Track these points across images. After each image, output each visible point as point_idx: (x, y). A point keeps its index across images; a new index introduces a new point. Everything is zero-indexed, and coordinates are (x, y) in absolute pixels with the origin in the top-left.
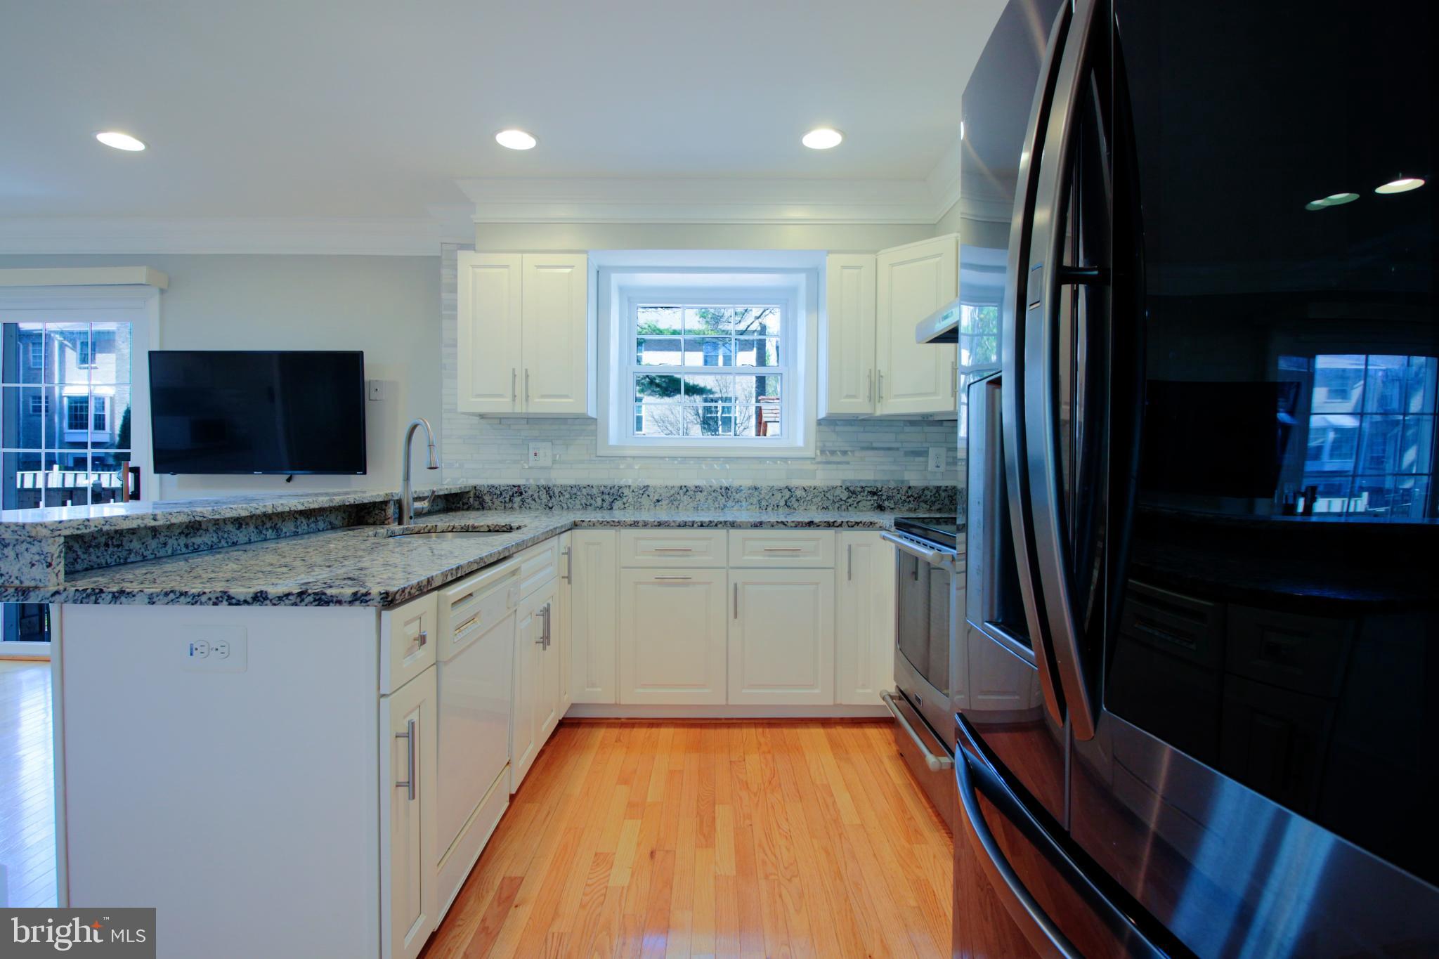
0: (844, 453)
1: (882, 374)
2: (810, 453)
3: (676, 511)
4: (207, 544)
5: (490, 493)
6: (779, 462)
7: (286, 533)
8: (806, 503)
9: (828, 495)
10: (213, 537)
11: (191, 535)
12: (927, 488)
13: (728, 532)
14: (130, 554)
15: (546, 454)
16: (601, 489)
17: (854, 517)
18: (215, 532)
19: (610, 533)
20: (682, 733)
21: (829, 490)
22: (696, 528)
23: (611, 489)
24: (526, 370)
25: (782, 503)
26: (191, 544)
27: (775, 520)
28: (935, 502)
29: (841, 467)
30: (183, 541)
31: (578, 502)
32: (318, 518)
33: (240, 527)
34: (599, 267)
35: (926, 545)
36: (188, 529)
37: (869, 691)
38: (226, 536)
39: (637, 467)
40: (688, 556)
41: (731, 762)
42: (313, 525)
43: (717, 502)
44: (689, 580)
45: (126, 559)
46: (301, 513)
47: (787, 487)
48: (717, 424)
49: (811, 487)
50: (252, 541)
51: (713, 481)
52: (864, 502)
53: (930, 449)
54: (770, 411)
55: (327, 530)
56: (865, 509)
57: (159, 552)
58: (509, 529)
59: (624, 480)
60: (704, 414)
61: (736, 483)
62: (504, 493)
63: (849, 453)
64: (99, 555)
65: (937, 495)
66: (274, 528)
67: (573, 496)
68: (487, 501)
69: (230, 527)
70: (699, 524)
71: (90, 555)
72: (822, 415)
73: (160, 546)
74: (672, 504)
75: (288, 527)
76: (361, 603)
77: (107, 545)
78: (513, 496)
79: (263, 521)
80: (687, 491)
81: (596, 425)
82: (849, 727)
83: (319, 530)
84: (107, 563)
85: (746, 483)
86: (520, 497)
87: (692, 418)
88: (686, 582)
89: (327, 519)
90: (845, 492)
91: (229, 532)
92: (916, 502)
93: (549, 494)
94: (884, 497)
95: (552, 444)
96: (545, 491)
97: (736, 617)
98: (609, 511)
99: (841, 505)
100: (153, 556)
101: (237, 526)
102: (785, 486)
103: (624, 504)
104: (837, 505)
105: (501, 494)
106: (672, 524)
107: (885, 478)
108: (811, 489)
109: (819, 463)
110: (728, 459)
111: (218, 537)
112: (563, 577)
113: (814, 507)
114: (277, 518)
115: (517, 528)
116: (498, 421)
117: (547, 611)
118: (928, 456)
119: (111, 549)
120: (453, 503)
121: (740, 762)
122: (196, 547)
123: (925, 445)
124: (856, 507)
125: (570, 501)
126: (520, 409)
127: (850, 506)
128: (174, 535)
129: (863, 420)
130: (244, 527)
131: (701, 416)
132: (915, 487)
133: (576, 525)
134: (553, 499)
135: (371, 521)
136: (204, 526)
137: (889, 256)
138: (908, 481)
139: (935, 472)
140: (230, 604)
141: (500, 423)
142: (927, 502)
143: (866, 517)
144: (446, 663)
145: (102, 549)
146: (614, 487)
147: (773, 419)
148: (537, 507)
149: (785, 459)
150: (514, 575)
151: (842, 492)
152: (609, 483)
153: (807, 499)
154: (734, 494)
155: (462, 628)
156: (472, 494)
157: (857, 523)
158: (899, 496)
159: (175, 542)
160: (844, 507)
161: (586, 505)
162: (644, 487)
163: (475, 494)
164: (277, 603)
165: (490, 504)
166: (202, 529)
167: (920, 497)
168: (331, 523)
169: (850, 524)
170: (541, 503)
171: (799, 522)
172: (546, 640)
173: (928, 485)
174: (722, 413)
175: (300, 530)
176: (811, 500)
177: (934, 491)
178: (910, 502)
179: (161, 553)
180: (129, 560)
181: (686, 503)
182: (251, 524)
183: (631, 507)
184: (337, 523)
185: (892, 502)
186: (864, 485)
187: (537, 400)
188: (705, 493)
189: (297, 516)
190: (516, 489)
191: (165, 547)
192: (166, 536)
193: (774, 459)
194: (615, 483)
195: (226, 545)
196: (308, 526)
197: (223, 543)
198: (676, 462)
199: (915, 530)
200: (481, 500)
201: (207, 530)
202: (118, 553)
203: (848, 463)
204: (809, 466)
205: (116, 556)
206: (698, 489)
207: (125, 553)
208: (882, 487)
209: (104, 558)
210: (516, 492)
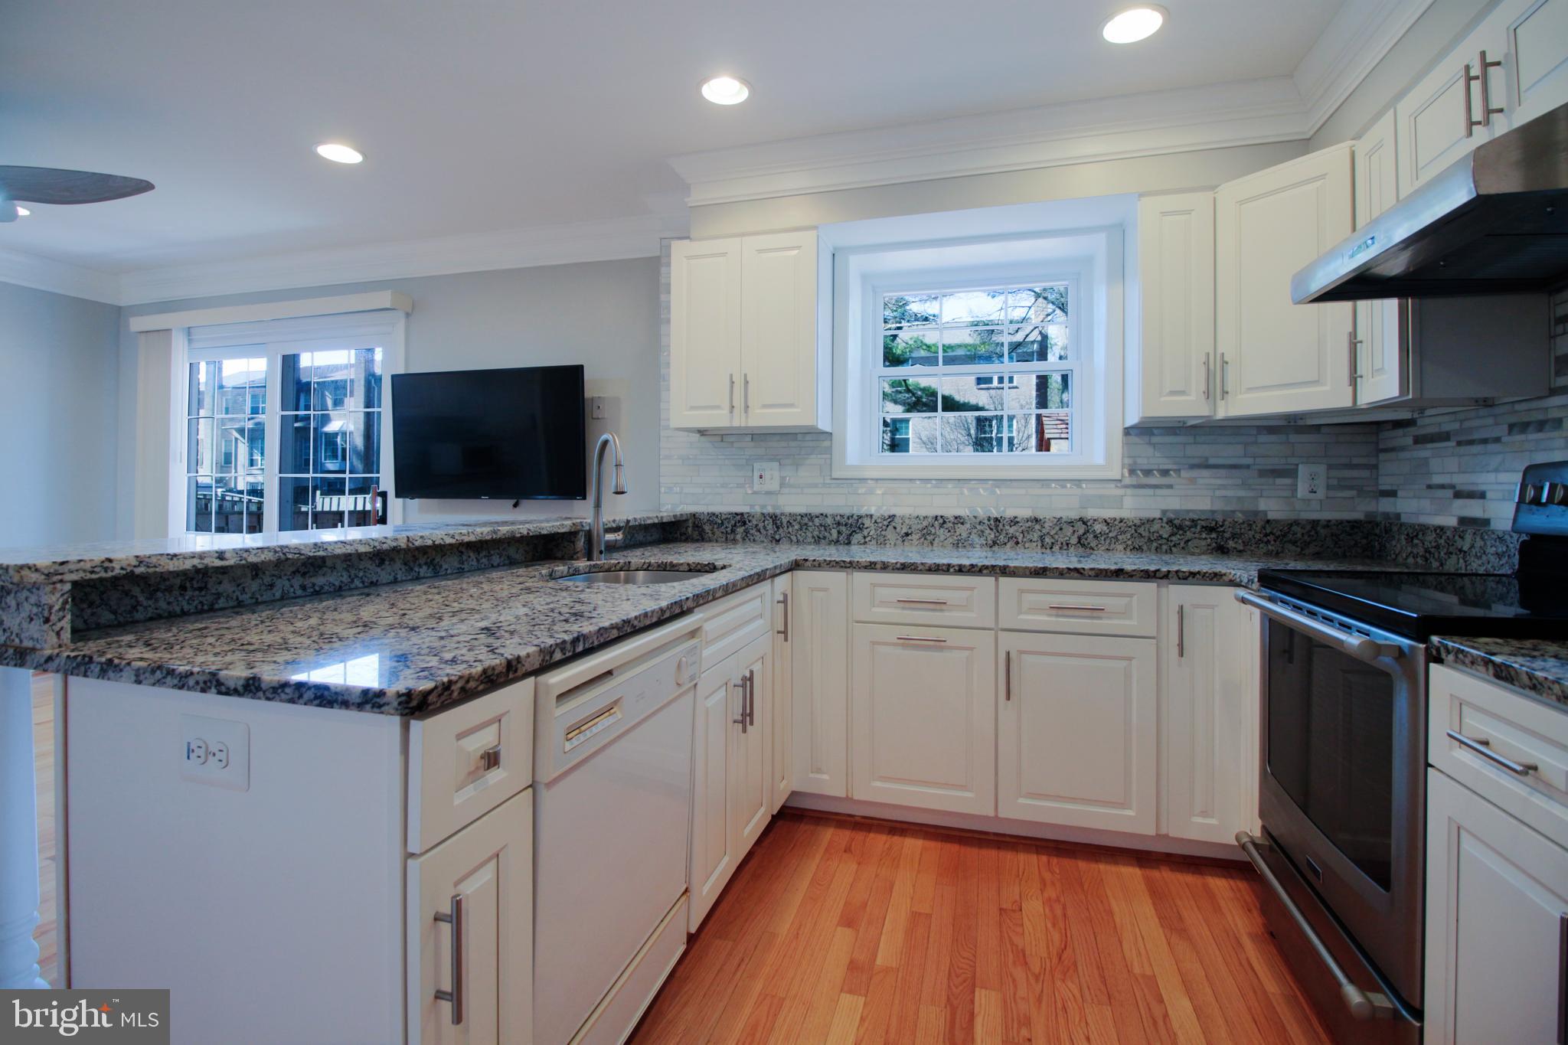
0: (1165, 473)
1: (1226, 359)
2: (1115, 473)
3: (930, 548)
4: (334, 585)
5: (711, 522)
6: (1069, 485)
7: (447, 570)
8: (1108, 541)
9: (1141, 530)
10: (342, 576)
11: (311, 574)
12: (1296, 523)
13: (997, 580)
14: (219, 598)
15: (772, 475)
16: (836, 519)
17: (1186, 565)
18: (346, 569)
19: (840, 576)
20: (934, 849)
21: (1143, 524)
22: (951, 574)
23: (848, 518)
24: (745, 375)
25: (1074, 540)
26: (311, 585)
27: (1064, 567)
28: (1309, 543)
29: (1159, 492)
30: (297, 581)
31: (810, 535)
32: (492, 552)
33: (382, 562)
34: (835, 249)
35: (1301, 609)
36: (306, 567)
37: (1213, 821)
38: (361, 574)
39: (879, 492)
40: (942, 610)
41: (1001, 909)
42: (484, 560)
43: (985, 538)
44: (943, 643)
45: (212, 604)
46: (469, 545)
47: (1081, 519)
48: (992, 444)
49: (1115, 520)
50: (399, 579)
51: (979, 510)
52: (1197, 541)
53: (1300, 466)
54: (1055, 427)
55: (504, 565)
56: (1198, 551)
57: (262, 596)
58: (712, 568)
59: (866, 508)
60: (977, 434)
61: (1010, 513)
62: (725, 522)
63: (1172, 472)
64: (171, 600)
65: (1313, 533)
66: (431, 564)
67: (804, 526)
68: (707, 531)
69: (368, 564)
70: (957, 568)
71: (157, 600)
72: (1132, 420)
73: (263, 588)
74: (925, 539)
75: (450, 563)
76: (373, 707)
77: (183, 588)
78: (735, 525)
79: (414, 556)
80: (944, 522)
81: (831, 440)
82: (1181, 871)
83: (493, 566)
84: (182, 610)
85: (1024, 513)
86: (743, 528)
87: (963, 439)
88: (938, 644)
89: (504, 553)
90: (1167, 526)
91: (365, 570)
92: (1278, 543)
93: (776, 523)
94: (1227, 535)
95: (780, 465)
96: (771, 521)
97: (1008, 698)
98: (846, 547)
99: (1161, 545)
100: (254, 600)
101: (377, 561)
102: (1078, 517)
103: (865, 537)
104: (1155, 544)
105: (722, 523)
106: (920, 567)
107: (1229, 508)
108: (1116, 523)
109: (1127, 487)
110: (1000, 482)
111: (350, 576)
112: (779, 632)
113: (1121, 547)
114: (434, 553)
115: (722, 568)
116: (719, 439)
117: (748, 681)
118: (1297, 477)
119: (189, 593)
120: (671, 533)
121: (1014, 911)
122: (317, 588)
123: (1294, 460)
124: (1183, 548)
125: (800, 533)
126: (739, 421)
127: (1174, 546)
128: (285, 575)
129: (1194, 427)
130: (387, 563)
131: (973, 436)
132: (1276, 521)
133: (799, 566)
134: (781, 530)
135: (559, 555)
136: (329, 563)
137: (1235, 189)
138: (1265, 513)
139: (1309, 500)
140: (220, 693)
141: (722, 441)
142: (1296, 542)
143: (1204, 564)
144: (549, 785)
145: (176, 593)
146: (852, 516)
147: (1057, 436)
148: (762, 539)
149: (1078, 482)
150: (693, 637)
151: (1162, 526)
152: (847, 512)
153: (1111, 535)
154: (1007, 527)
155: (583, 728)
156: (690, 524)
157: (1193, 574)
158: (1251, 533)
159: (287, 583)
160: (1164, 547)
161: (819, 537)
162: (890, 517)
163: (694, 523)
164: (271, 696)
165: (710, 535)
166: (326, 567)
167: (1284, 536)
168: (509, 557)
169: (1180, 575)
170: (767, 534)
171: (1101, 570)
172: (747, 717)
173: (1296, 517)
174: (997, 434)
175: (466, 567)
176: (1116, 538)
177: (1308, 527)
178: (1268, 542)
179: (264, 597)
180: (216, 606)
181: (942, 539)
182: (397, 560)
183: (874, 542)
184: (518, 557)
185: (1240, 541)
186: (1196, 517)
187: (758, 411)
188: (968, 526)
189: (463, 550)
190: (738, 518)
191: (271, 589)
192: (274, 575)
193: (1062, 482)
194: (854, 512)
195: (361, 585)
196: (478, 561)
197: (357, 583)
198: (929, 486)
199: (1287, 588)
200: (700, 529)
201: (333, 568)
202: (200, 598)
203: (1170, 487)
204: (1112, 491)
205: (196, 602)
206: (959, 520)
207: (210, 598)
208: (1224, 521)
209: (178, 605)
210: (739, 522)
